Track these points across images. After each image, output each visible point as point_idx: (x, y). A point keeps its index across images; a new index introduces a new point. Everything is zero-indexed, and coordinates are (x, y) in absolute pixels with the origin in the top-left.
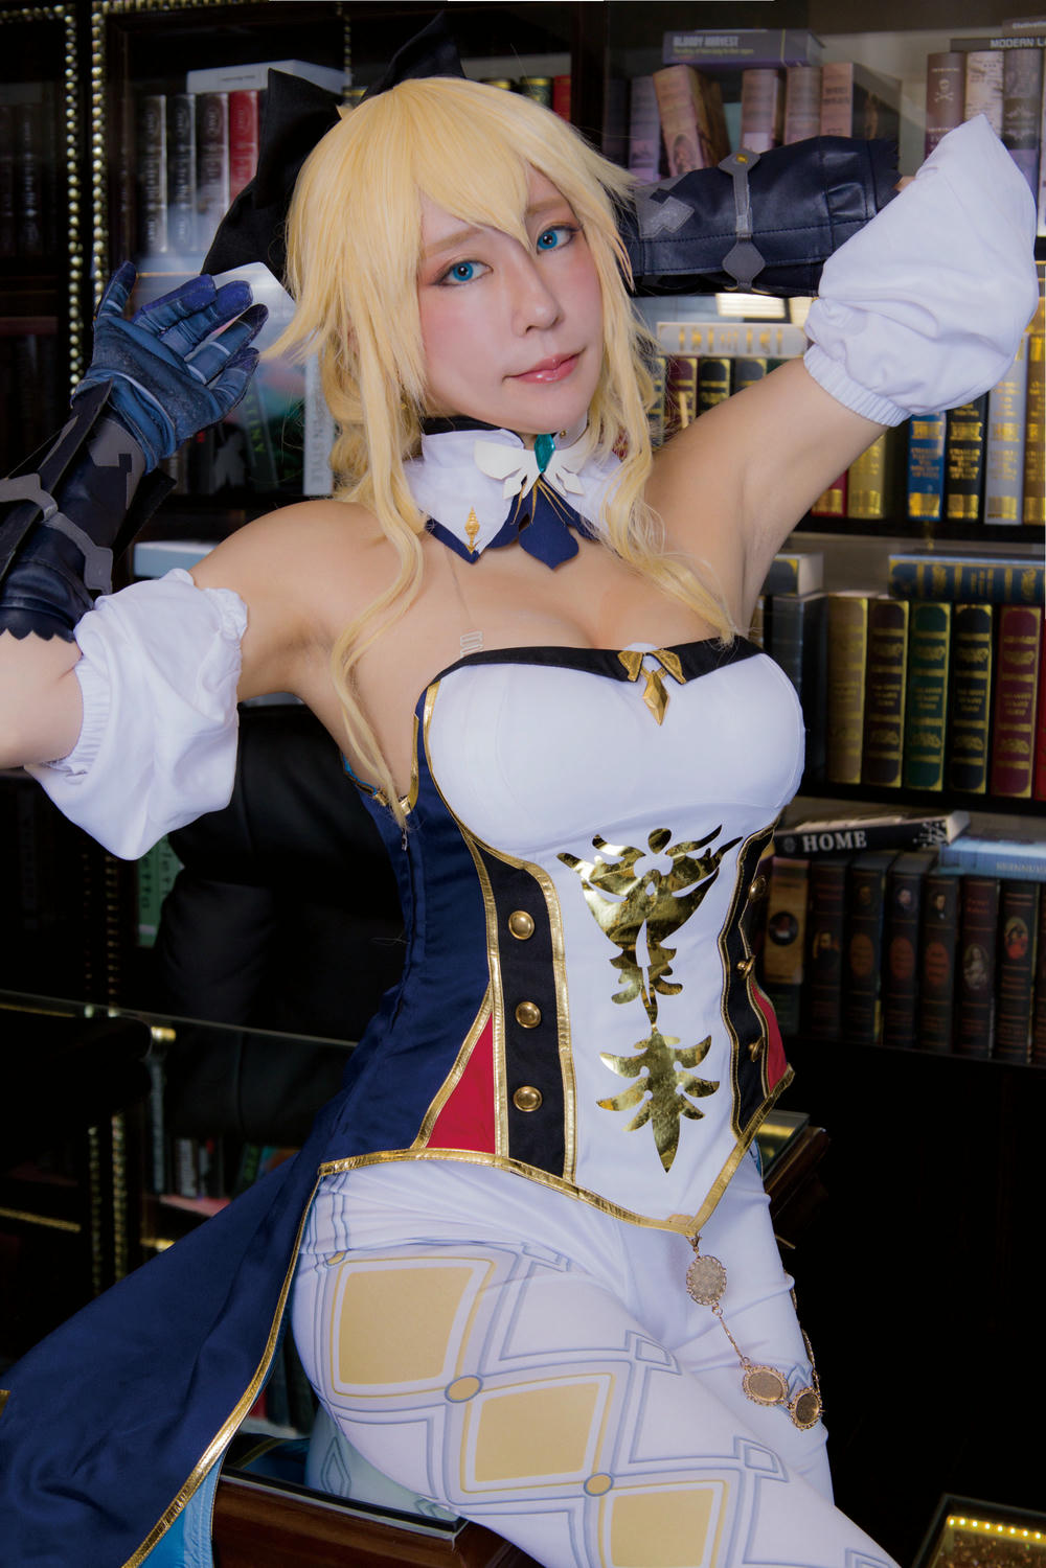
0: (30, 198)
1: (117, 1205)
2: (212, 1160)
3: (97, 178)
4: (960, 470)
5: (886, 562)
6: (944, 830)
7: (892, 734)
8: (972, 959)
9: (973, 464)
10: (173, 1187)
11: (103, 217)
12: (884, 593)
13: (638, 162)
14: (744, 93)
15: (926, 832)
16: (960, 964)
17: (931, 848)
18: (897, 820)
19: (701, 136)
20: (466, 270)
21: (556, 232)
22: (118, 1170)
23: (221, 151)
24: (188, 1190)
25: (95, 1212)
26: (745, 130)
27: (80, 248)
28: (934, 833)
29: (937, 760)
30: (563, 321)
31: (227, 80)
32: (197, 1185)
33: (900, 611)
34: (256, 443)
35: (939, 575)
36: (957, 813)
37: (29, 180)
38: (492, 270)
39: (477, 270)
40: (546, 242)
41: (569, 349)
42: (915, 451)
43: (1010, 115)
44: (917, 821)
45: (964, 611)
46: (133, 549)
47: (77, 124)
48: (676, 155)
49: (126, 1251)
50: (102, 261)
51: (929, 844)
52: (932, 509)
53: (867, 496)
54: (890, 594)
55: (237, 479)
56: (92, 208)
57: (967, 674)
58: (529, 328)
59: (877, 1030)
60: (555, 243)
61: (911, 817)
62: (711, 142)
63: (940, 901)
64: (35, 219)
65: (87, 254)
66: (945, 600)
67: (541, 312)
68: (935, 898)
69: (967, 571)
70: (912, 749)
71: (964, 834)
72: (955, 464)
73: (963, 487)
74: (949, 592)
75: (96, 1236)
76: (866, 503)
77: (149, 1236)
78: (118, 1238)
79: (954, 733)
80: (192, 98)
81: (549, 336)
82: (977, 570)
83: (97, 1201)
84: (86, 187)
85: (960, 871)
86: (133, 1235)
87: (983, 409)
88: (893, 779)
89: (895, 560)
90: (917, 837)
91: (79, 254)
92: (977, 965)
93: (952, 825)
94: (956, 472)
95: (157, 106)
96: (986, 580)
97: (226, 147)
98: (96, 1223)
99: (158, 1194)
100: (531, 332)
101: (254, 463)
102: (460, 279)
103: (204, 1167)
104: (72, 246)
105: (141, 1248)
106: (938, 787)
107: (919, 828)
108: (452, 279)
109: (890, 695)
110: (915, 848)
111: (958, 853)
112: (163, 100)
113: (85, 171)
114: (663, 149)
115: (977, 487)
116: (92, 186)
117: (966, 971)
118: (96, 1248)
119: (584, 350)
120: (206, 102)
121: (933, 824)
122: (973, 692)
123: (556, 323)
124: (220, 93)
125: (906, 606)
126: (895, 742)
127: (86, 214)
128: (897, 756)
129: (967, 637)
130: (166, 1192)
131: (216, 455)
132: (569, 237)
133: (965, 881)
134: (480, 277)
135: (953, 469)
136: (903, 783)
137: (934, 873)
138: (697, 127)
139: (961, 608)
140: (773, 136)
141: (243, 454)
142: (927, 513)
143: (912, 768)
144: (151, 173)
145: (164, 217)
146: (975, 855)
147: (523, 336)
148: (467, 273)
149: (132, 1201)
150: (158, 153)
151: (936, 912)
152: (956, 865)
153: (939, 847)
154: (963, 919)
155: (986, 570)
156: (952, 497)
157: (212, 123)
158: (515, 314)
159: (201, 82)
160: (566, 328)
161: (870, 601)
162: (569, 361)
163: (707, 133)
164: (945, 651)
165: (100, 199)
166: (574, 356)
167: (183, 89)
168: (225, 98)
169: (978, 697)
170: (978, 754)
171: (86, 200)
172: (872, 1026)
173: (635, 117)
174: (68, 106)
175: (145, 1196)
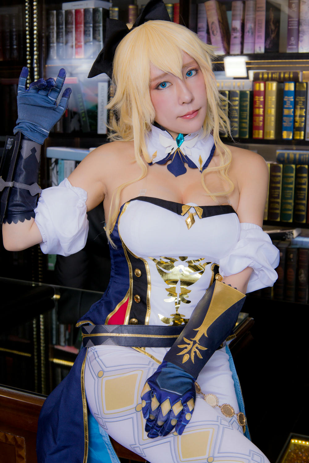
0: (15, 42)
1: (42, 348)
2: (70, 334)
3: (35, 36)
4: (298, 124)
5: (275, 153)
6: (293, 234)
7: (277, 205)
8: (301, 273)
9: (302, 122)
10: (58, 343)
11: (37, 48)
12: (275, 162)
13: (200, 30)
14: (233, 8)
15: (287, 234)
16: (298, 275)
17: (289, 240)
18: (279, 231)
19: (219, 22)
20: (164, 84)
21: (192, 71)
22: (42, 338)
23: (72, 28)
24: (62, 344)
25: (35, 350)
26: (233, 20)
27: (30, 57)
28: (290, 235)
29: (291, 212)
30: (194, 100)
31: (74, 6)
32: (65, 342)
33: (280, 167)
34: (83, 117)
35: (292, 156)
36: (297, 229)
37: (14, 37)
38: (172, 84)
39: (168, 85)
40: (189, 74)
41: (195, 109)
42: (285, 118)
44: (284, 231)
45: (299, 167)
46: (46, 150)
47: (29, 20)
48: (212, 28)
49: (45, 362)
50: (37, 62)
51: (288, 238)
52: (289, 136)
53: (270, 132)
54: (277, 162)
55: (77, 128)
56: (34, 45)
57: (300, 186)
58: (183, 103)
59: (272, 295)
60: (192, 74)
61: (283, 230)
62: (222, 23)
63: (292, 256)
64: (16, 49)
65: (32, 60)
66: (293, 164)
67: (187, 98)
68: (290, 255)
69: (300, 155)
70: (283, 209)
71: (299, 235)
72: (297, 122)
73: (299, 129)
74: (295, 162)
75: (36, 357)
76: (270, 135)
77: (51, 358)
78: (42, 358)
79: (296, 204)
80: (64, 12)
81: (190, 105)
82: (303, 155)
83: (36, 347)
84: (32, 39)
85: (298, 246)
86: (47, 357)
87: (305, 105)
88: (277, 218)
89: (278, 152)
90: (285, 236)
91: (29, 59)
92: (303, 275)
93: (295, 232)
94: (297, 125)
95: (53, 14)
96: (306, 158)
97: (74, 26)
98: (35, 354)
99: (54, 345)
100: (184, 104)
101: (82, 123)
102: (162, 87)
103: (67, 337)
104: (28, 57)
105: (49, 361)
106: (291, 221)
107: (285, 234)
108: (160, 87)
109: (276, 193)
110: (284, 240)
111: (297, 241)
112: (55, 12)
113: (31, 34)
114: (208, 26)
115: (303, 129)
116: (33, 39)
117: (299, 277)
118: (36, 361)
119: (201, 108)
120: (68, 13)
121: (289, 232)
122: (302, 192)
123: (192, 101)
124: (72, 10)
125: (281, 166)
126: (278, 207)
127: (32, 47)
128: (278, 211)
129: (300, 175)
130: (56, 344)
131: (71, 121)
132: (196, 72)
133: (298, 249)
134: (168, 87)
135: (296, 124)
136: (280, 219)
137: (290, 247)
138: (218, 19)
139: (299, 166)
140: (241, 22)
141: (79, 121)
142: (288, 137)
143: (283, 215)
144: (51, 34)
145: (55, 48)
146: (302, 242)
147: (182, 105)
149: (46, 348)
150: (54, 28)
151: (290, 259)
152: (296, 244)
153: (291, 240)
154: (299, 261)
155: (306, 155)
156: (296, 132)
157: (70, 19)
158: (179, 98)
159: (66, 6)
160: (195, 102)
161: (271, 164)
162: (196, 112)
163: (221, 21)
164: (293, 179)
165: (36, 42)
166: (197, 110)
167: (61, 8)
168: (74, 11)
169: (304, 193)
170: (303, 211)
171: (32, 43)
172: (270, 293)
173: (199, 16)
174: (26, 14)
175: (50, 346)
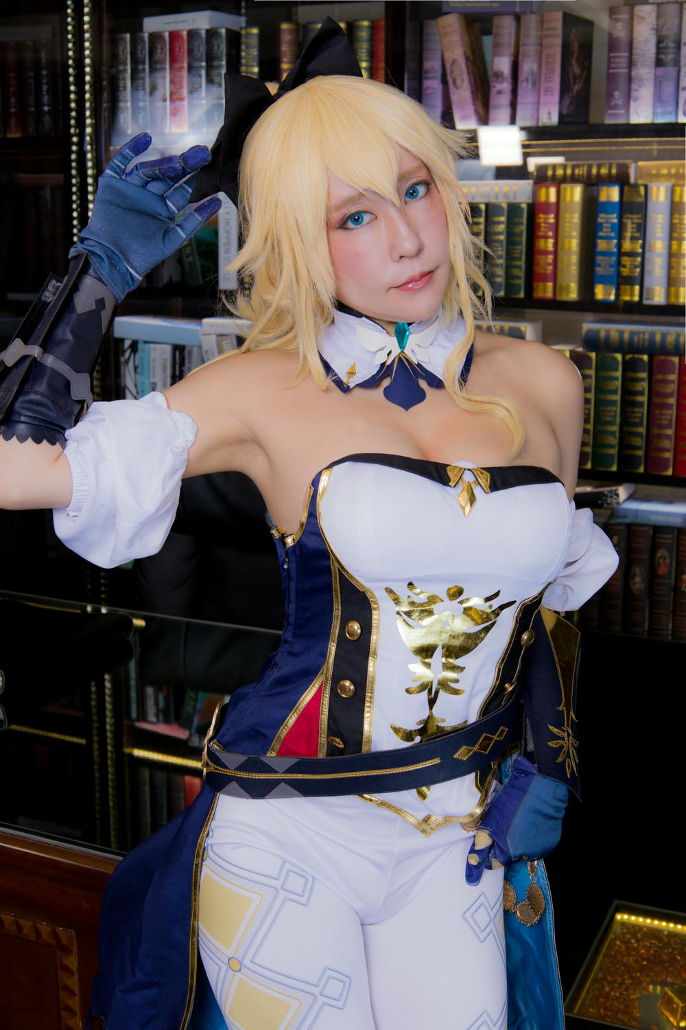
1: (108, 727)
20: (359, 218)
25: (95, 732)
30: (423, 249)
38: (376, 217)
39: (366, 218)
40: (411, 194)
41: (426, 268)
43: (662, 45)
49: (114, 756)
58: (401, 257)
67: (409, 246)
75: (96, 746)
77: (128, 747)
78: (109, 748)
81: (415, 261)
83: (96, 725)
86: (118, 746)
98: (96, 739)
100: (403, 259)
102: (355, 224)
105: (124, 754)
108: (350, 224)
118: (96, 753)
119: (437, 267)
123: (419, 252)
132: (426, 190)
134: (368, 223)
147: (398, 261)
148: (360, 220)
158: (392, 248)
160: (426, 255)
162: (428, 275)
166: (431, 272)
175: (125, 722)
